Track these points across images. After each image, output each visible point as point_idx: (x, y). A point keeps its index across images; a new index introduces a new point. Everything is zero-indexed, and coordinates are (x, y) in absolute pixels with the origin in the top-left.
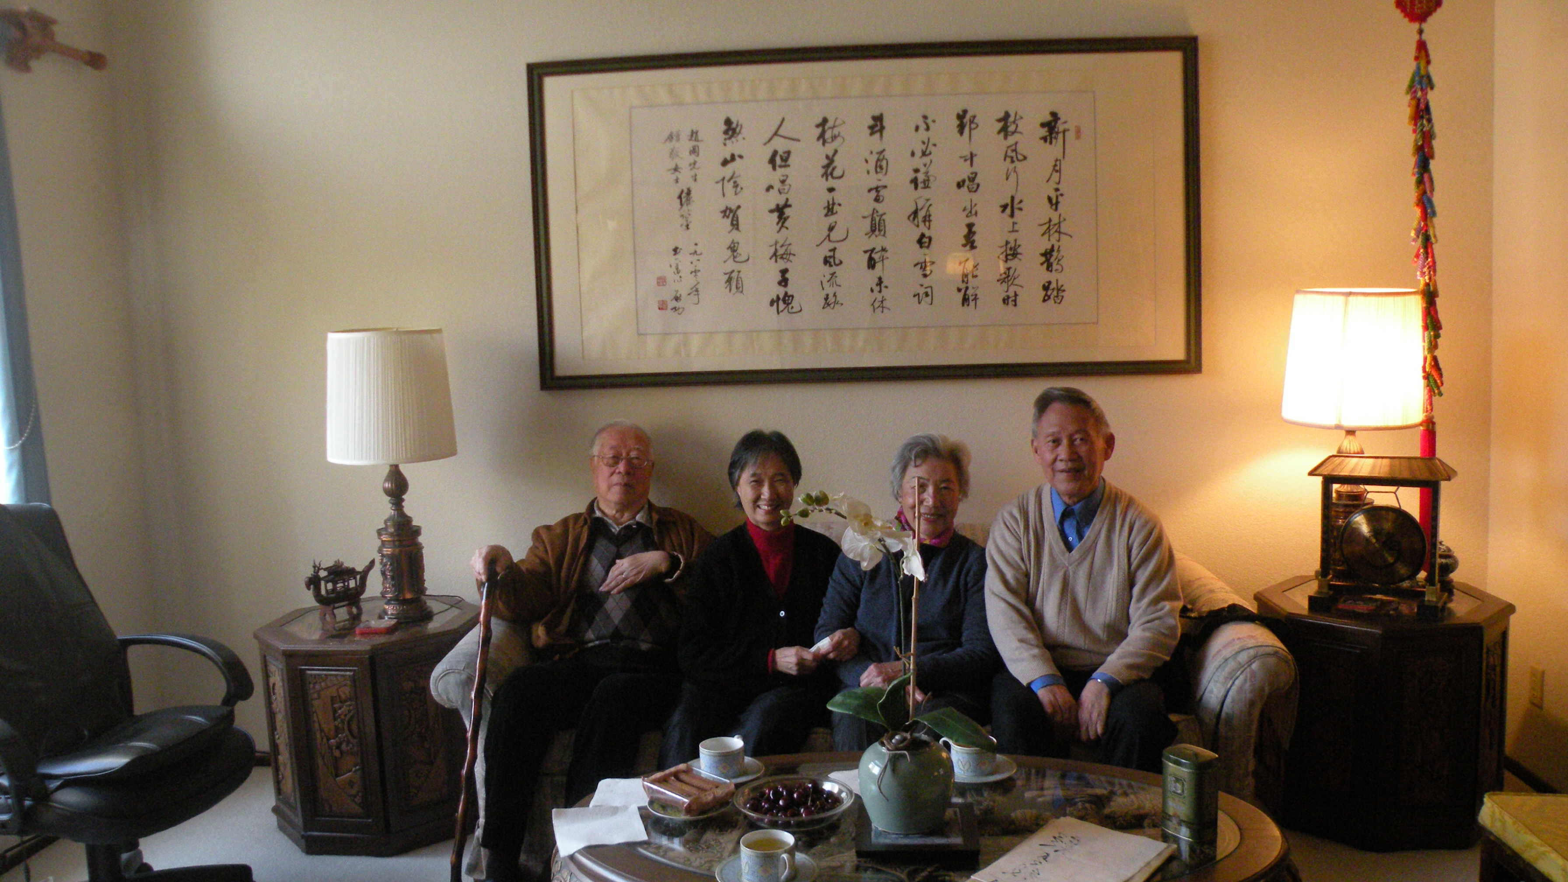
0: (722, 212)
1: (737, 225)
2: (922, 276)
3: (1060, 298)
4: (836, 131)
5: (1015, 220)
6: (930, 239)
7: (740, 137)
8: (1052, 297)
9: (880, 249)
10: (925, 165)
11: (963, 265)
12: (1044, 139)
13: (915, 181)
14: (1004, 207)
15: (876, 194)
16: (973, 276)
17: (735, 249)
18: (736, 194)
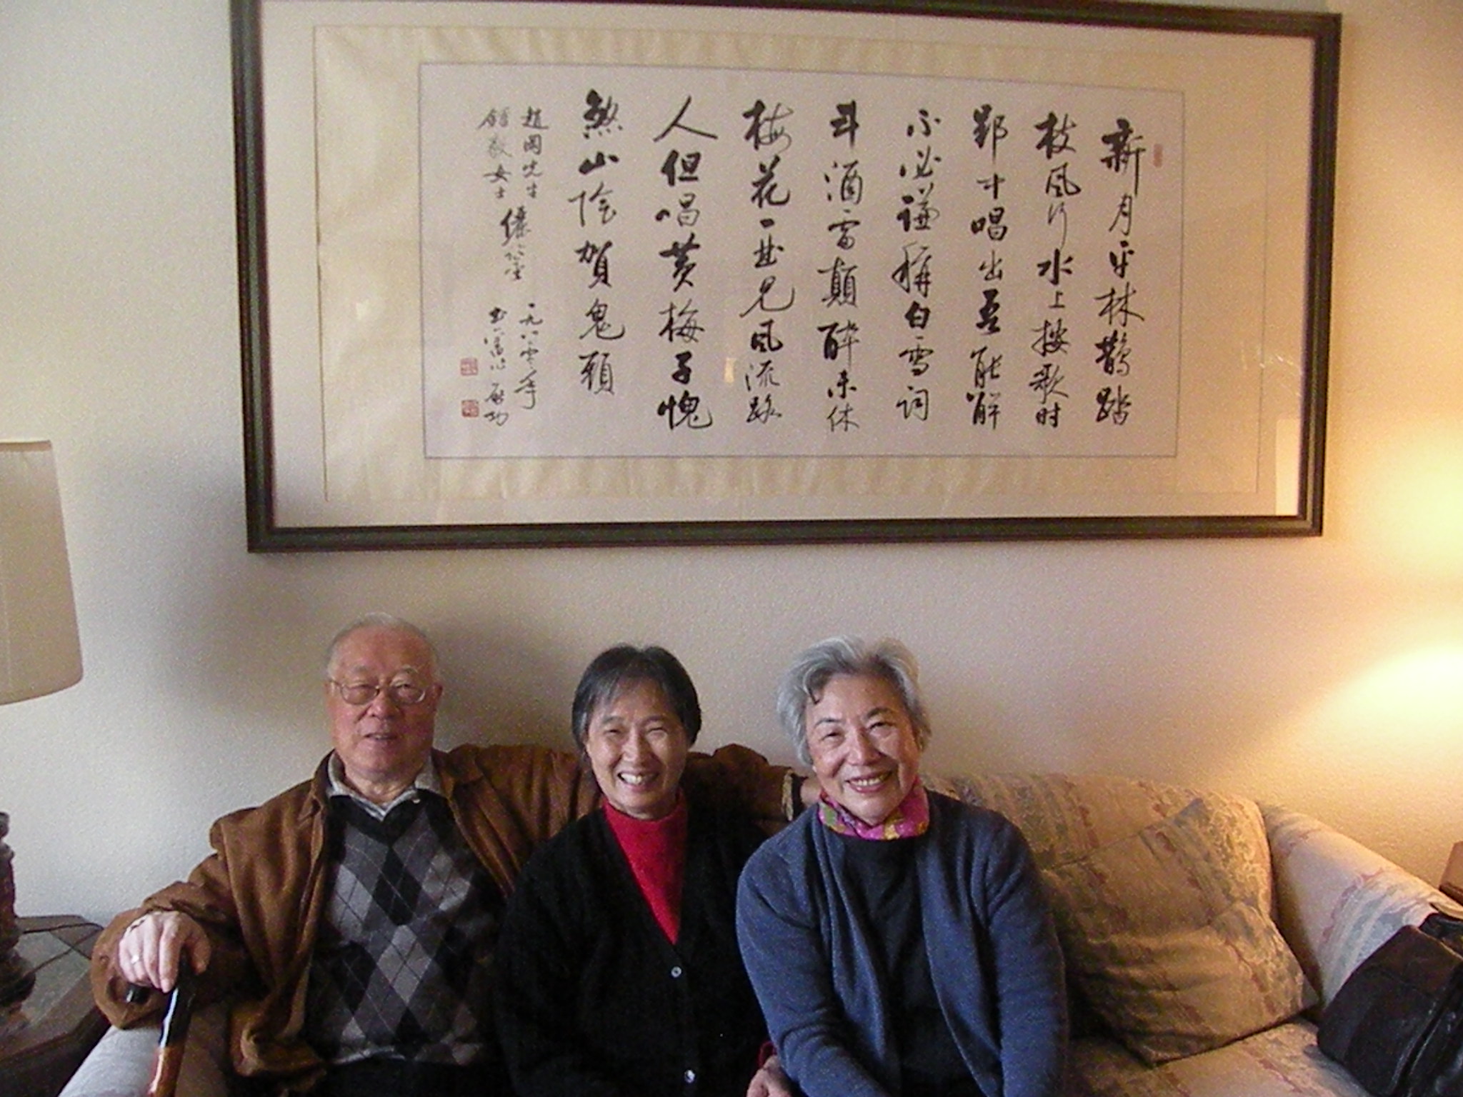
0: (579, 251)
1: (605, 274)
2: (912, 374)
3: (1123, 415)
4: (777, 126)
5: (1059, 287)
6: (927, 311)
7: (611, 126)
8: (1111, 414)
9: (846, 325)
10: (922, 191)
11: (977, 357)
12: (1107, 161)
14: (1045, 267)
15: (841, 234)
16: (993, 377)
17: (600, 315)
18: (604, 222)
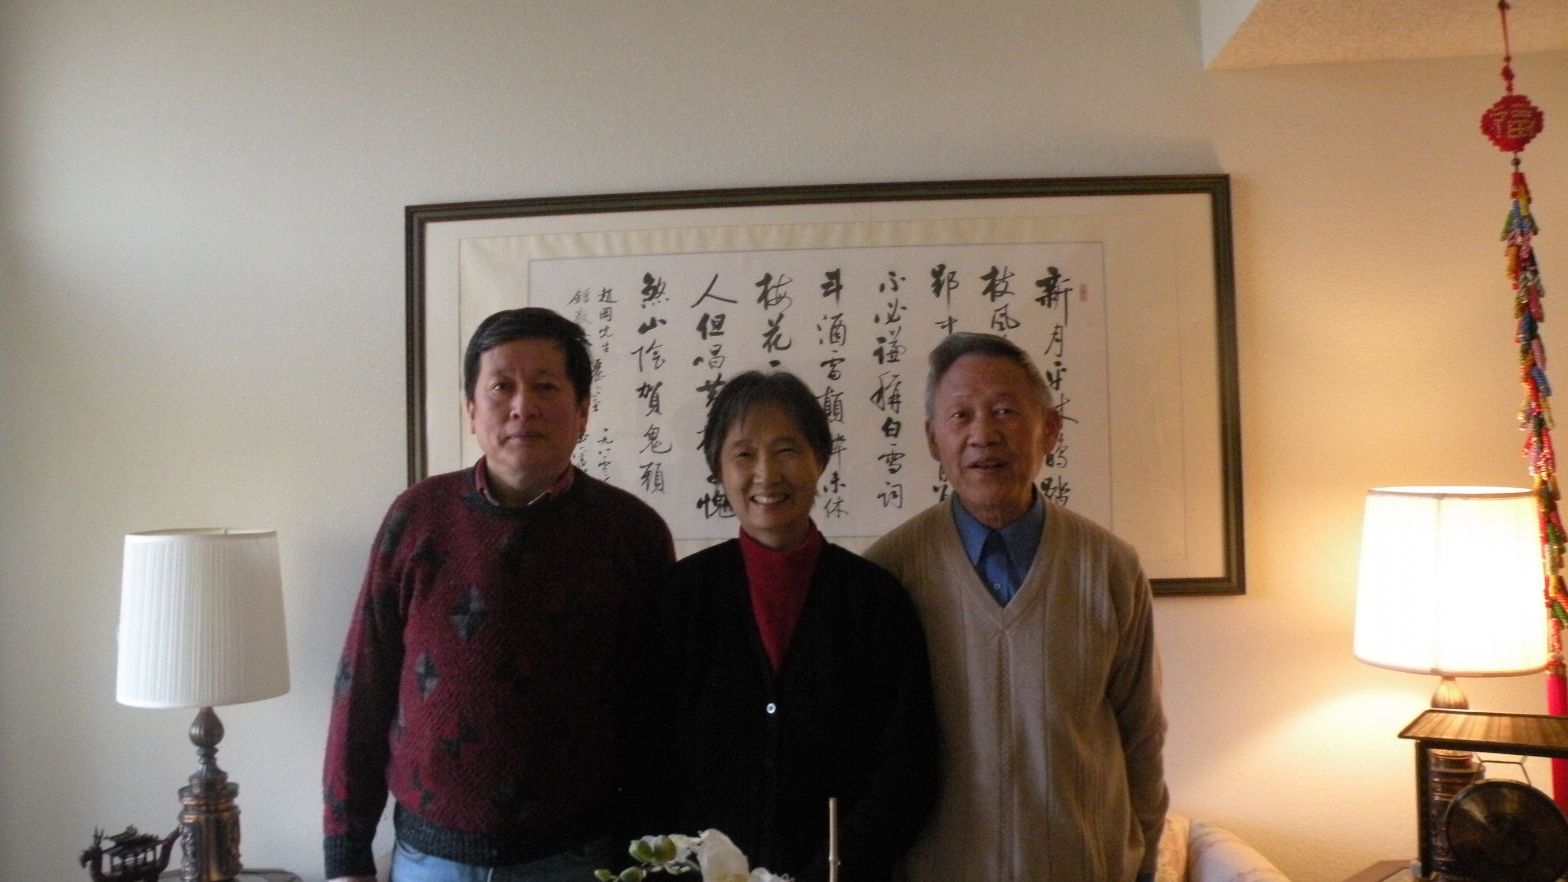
0: (639, 390)
1: (657, 405)
2: (889, 472)
3: (1064, 499)
4: (781, 291)
6: (899, 424)
7: (662, 298)
10: (892, 333)
12: (1041, 300)
13: (879, 353)
15: (831, 368)
17: (654, 435)
18: (657, 368)
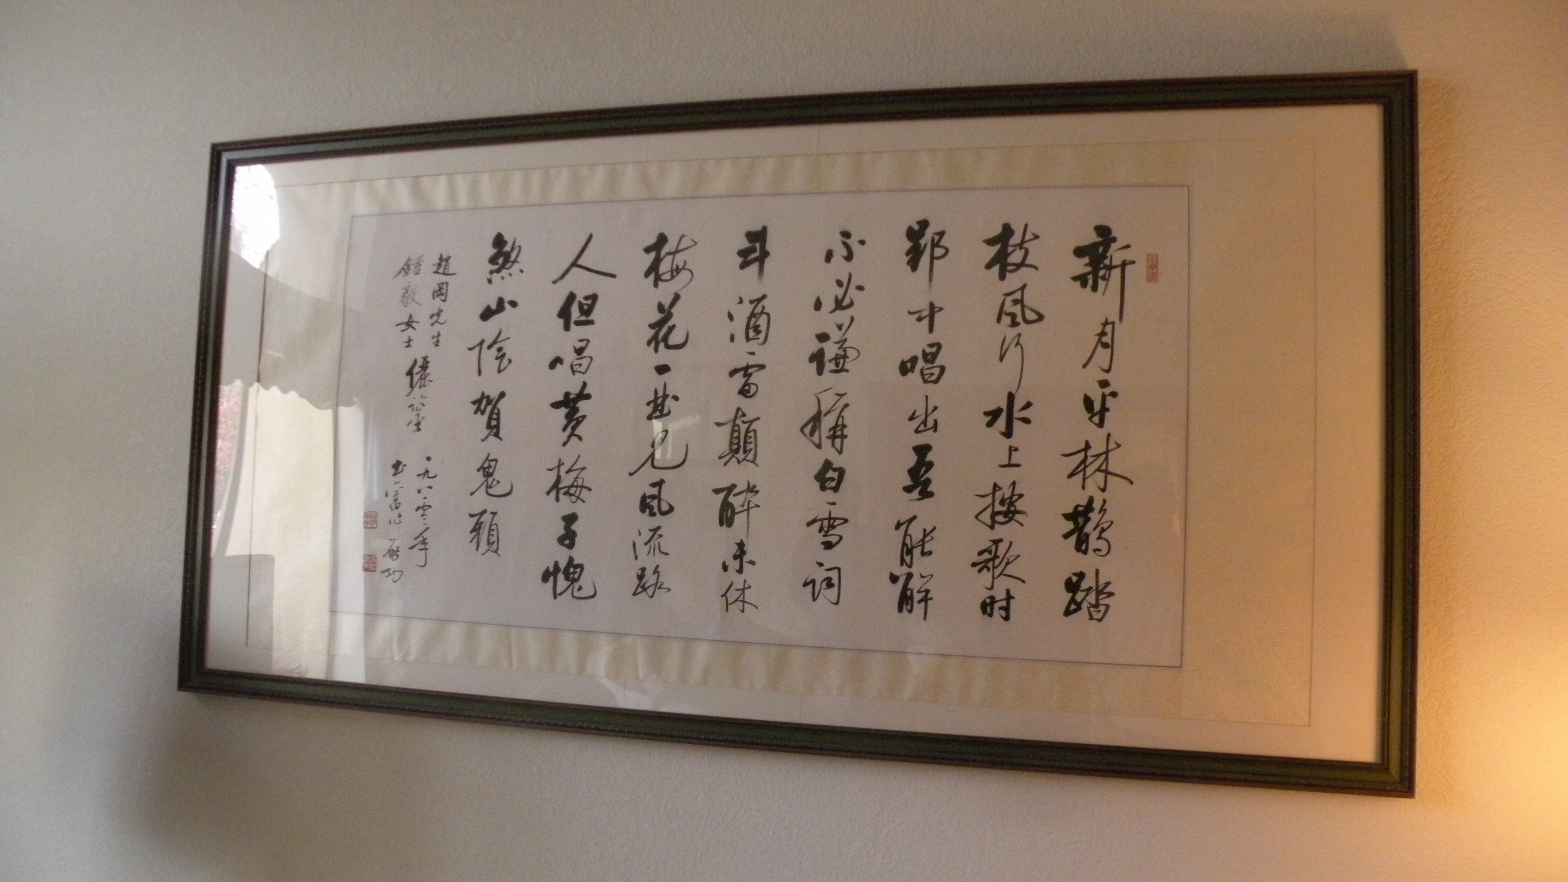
0: (474, 403)
1: (497, 427)
2: (822, 547)
3: (1102, 608)
4: (679, 260)
5: (1013, 441)
6: (841, 472)
7: (515, 269)
8: (1085, 605)
9: (745, 487)
10: (840, 327)
11: (903, 528)
12: (1082, 279)
13: (818, 358)
14: (993, 415)
15: (744, 380)
16: (923, 554)
17: (491, 470)
18: (499, 371)
